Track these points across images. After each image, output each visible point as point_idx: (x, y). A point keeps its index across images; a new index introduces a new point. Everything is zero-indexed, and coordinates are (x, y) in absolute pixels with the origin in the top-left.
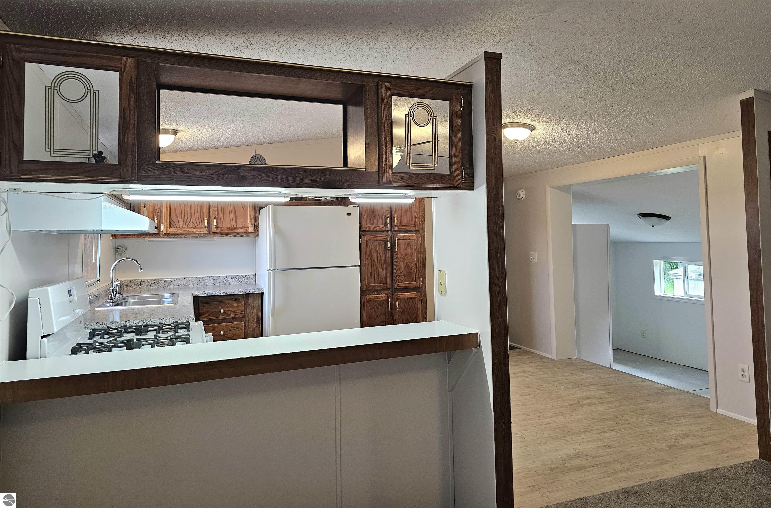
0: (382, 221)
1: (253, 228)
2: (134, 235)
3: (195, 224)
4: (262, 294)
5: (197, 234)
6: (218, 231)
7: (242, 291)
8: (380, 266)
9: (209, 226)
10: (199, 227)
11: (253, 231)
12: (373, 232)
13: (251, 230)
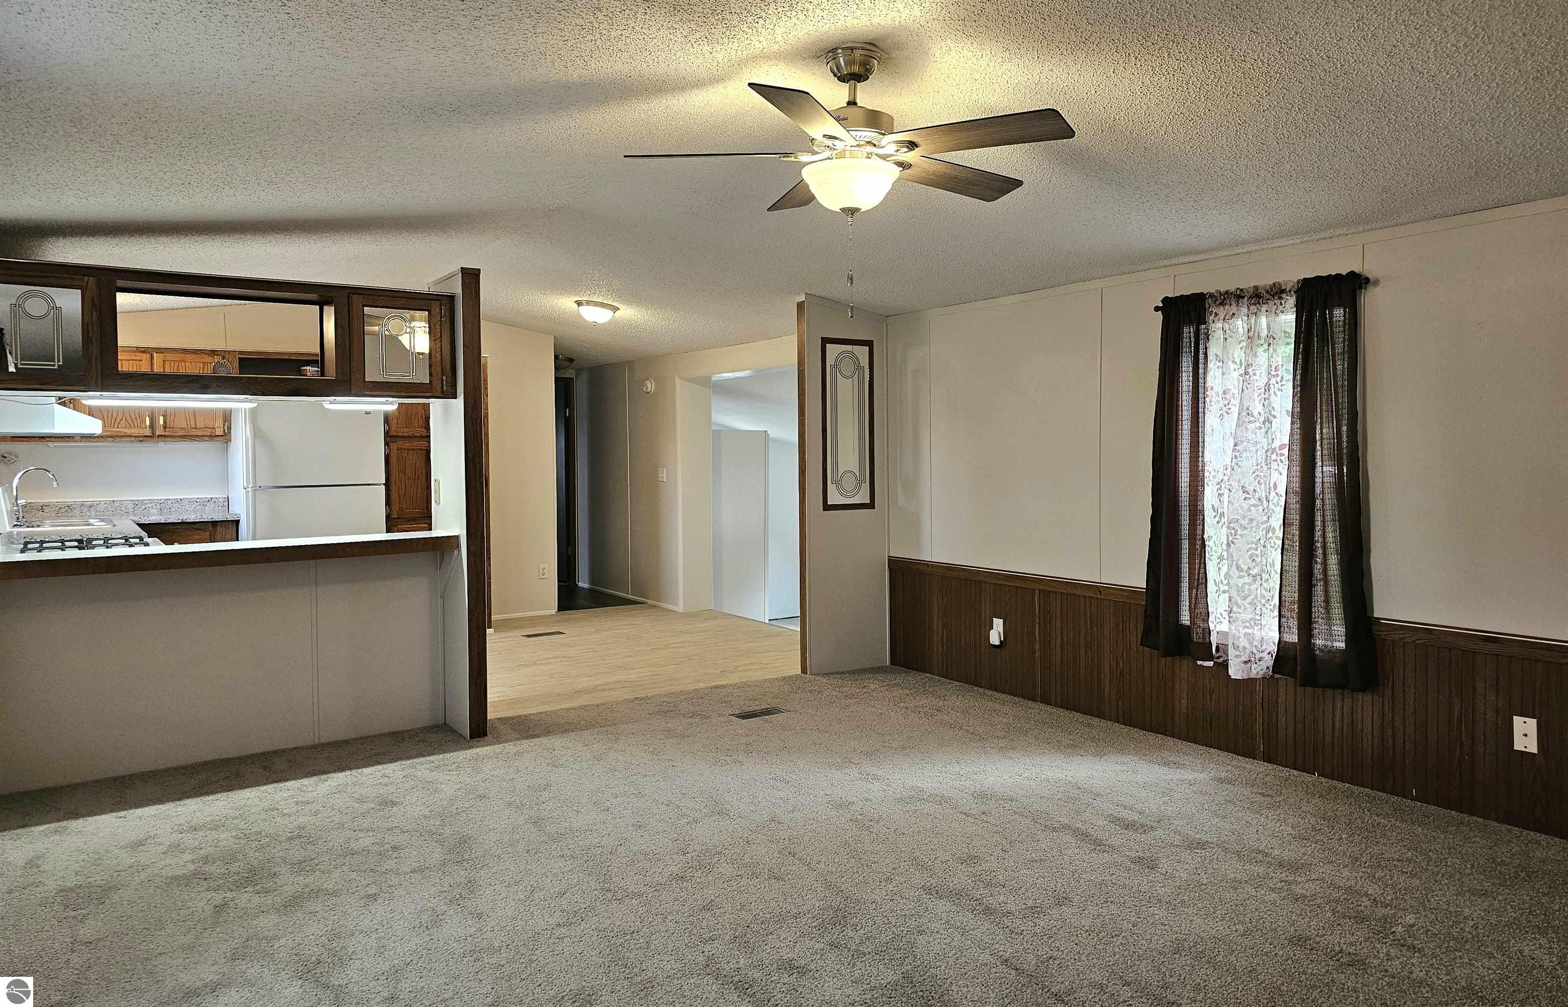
0: (421, 422)
1: (222, 430)
2: (34, 437)
3: (130, 422)
4: (237, 522)
5: (133, 436)
6: (166, 433)
7: (207, 518)
8: (419, 485)
9: (152, 426)
10: (133, 426)
11: (222, 434)
12: (408, 437)
13: (219, 432)
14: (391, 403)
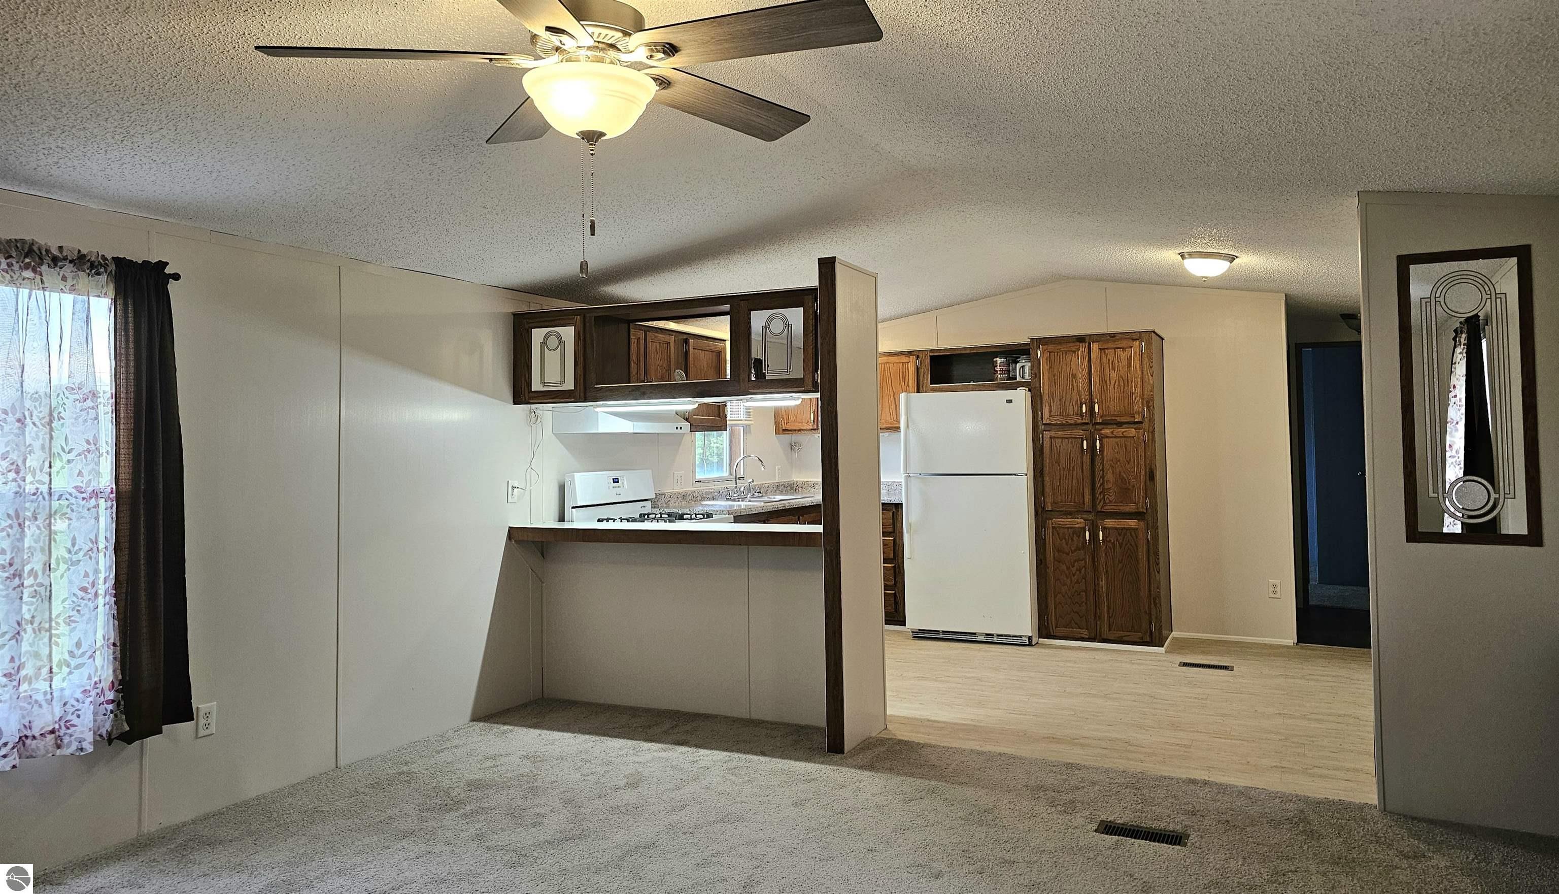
4: (901, 505)
12: (1059, 425)
14: (794, 399)
